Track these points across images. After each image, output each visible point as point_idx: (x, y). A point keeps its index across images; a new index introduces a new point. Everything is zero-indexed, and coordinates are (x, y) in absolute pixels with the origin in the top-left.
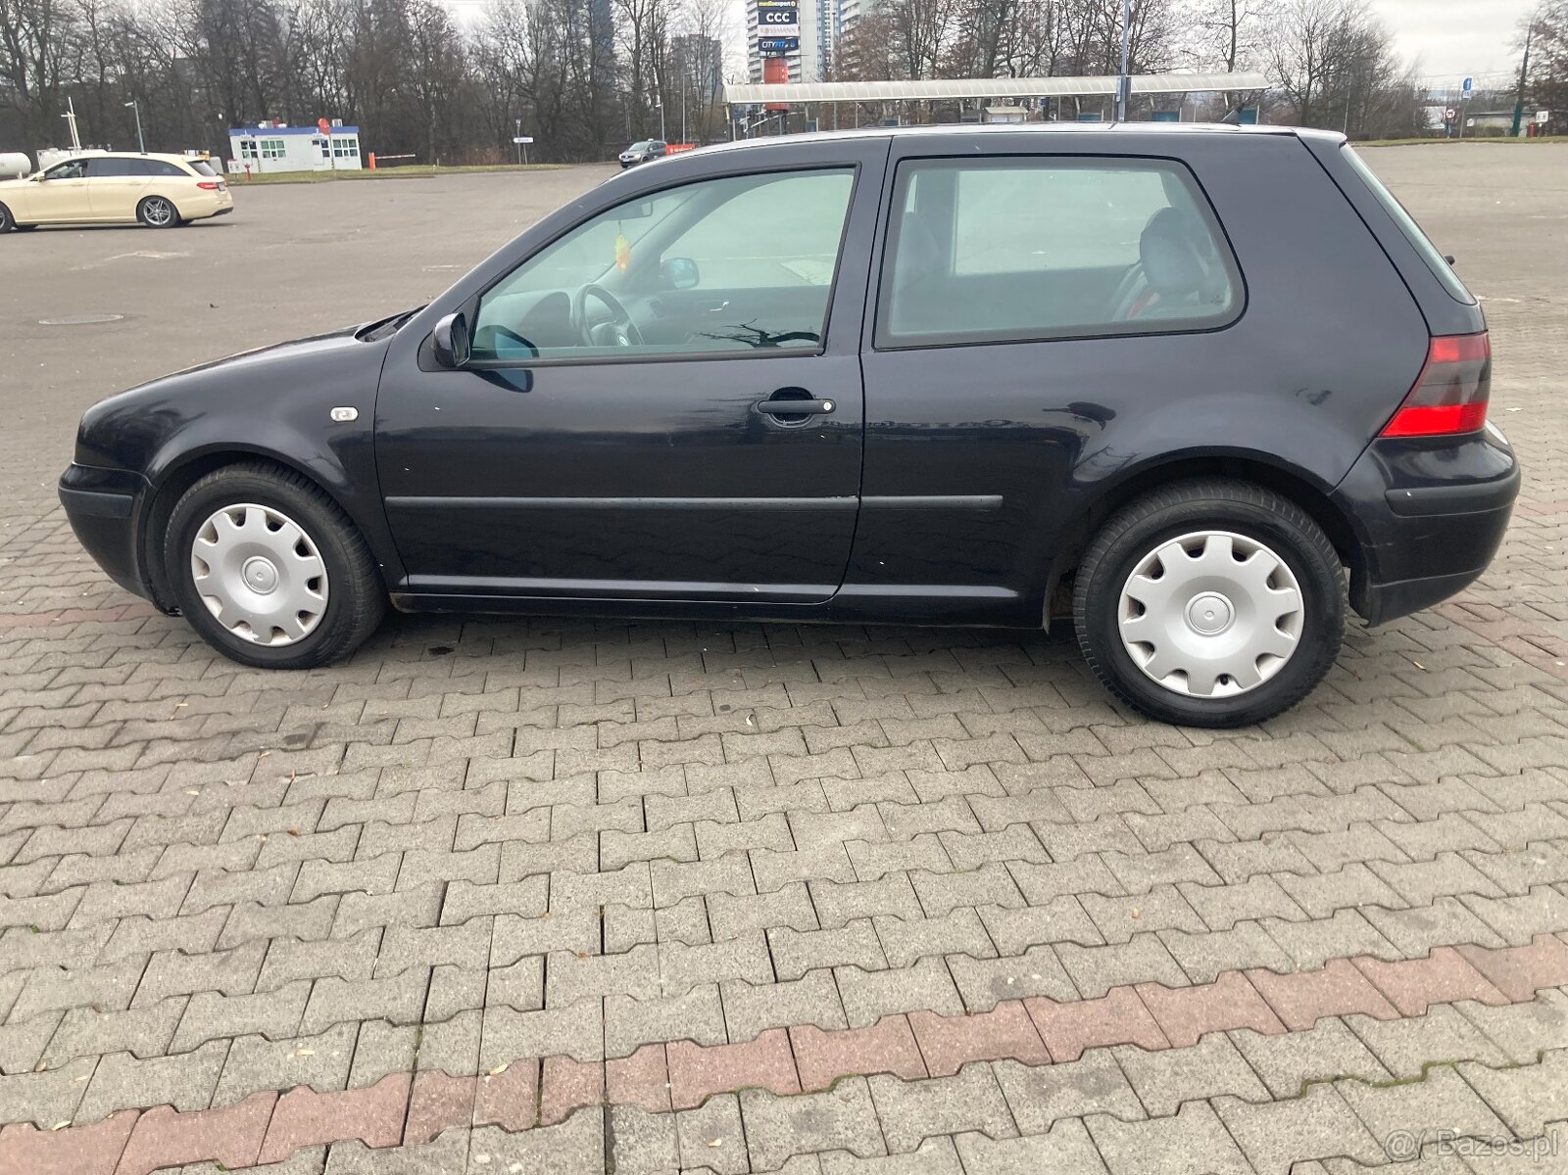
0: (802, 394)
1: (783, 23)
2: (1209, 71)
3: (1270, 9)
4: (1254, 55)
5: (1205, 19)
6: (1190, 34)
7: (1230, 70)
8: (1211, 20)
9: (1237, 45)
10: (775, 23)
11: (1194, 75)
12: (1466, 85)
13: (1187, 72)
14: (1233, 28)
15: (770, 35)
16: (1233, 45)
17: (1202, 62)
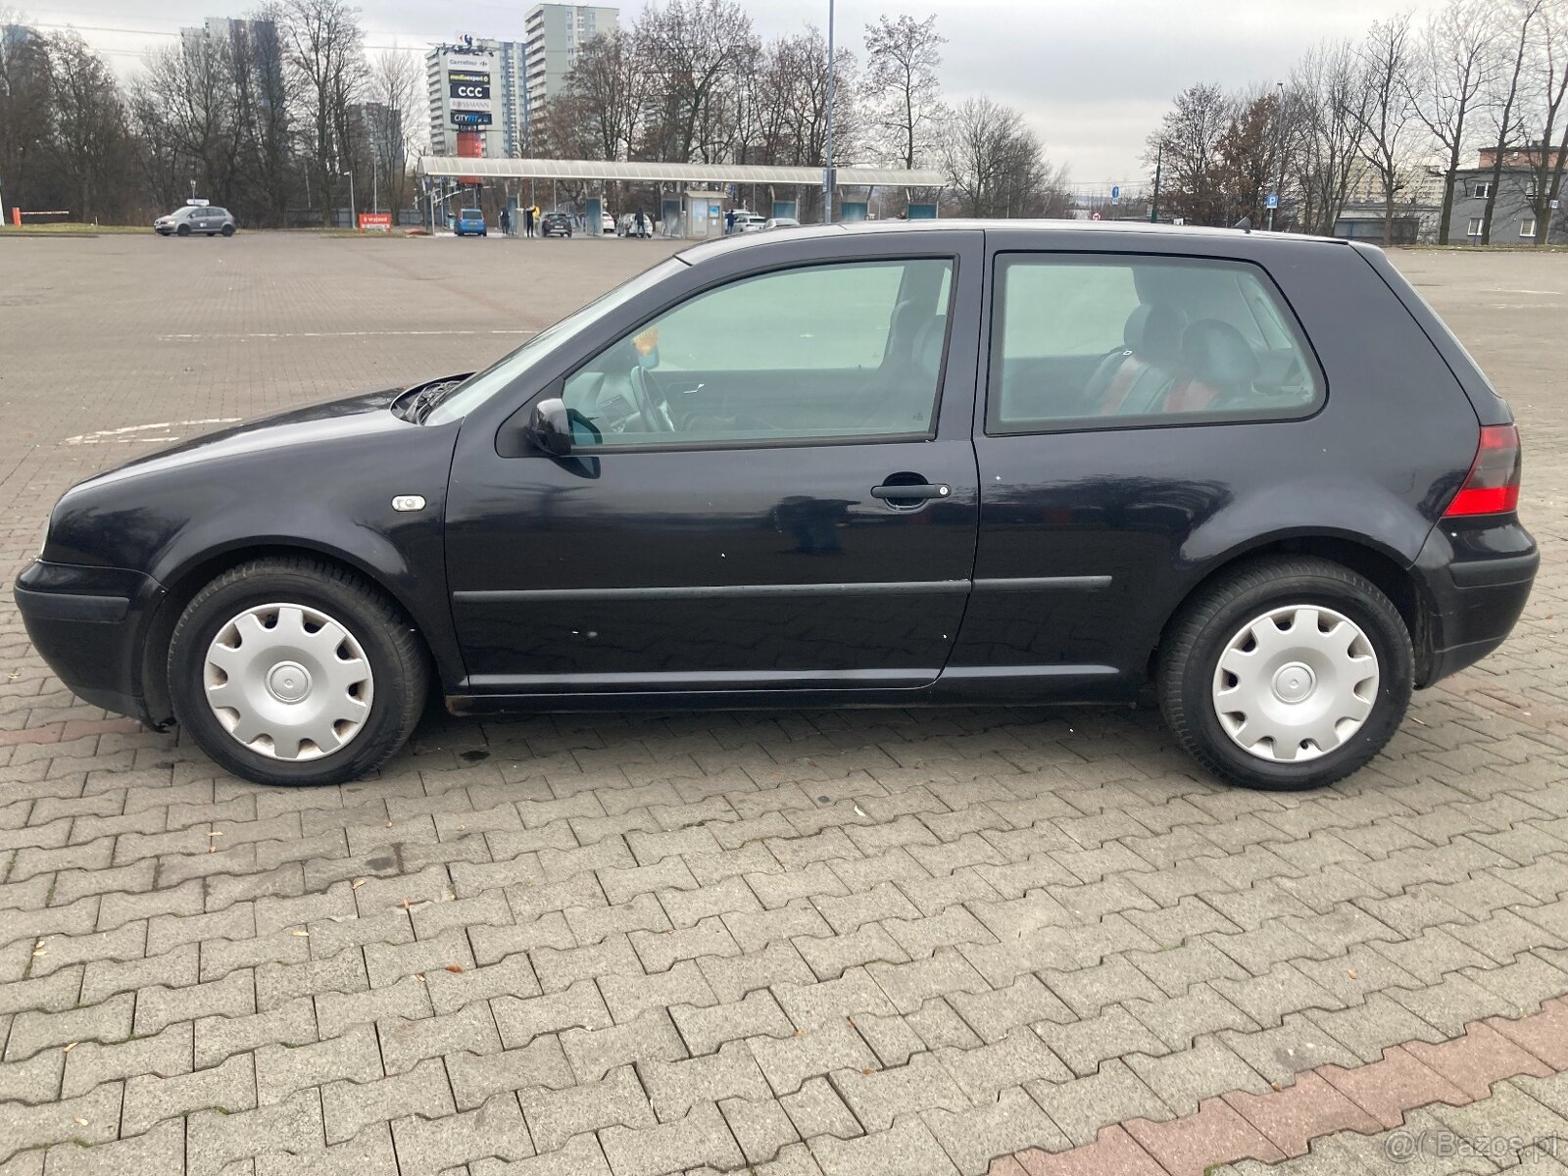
0: (916, 479)
1: (475, 97)
2: (890, 167)
3: (941, 114)
4: (927, 155)
5: (884, 120)
6: (871, 133)
7: (909, 167)
8: (889, 120)
9: (914, 144)
10: (467, 97)
11: (874, 170)
12: (1115, 192)
13: (868, 166)
14: (910, 129)
15: (462, 108)
16: (911, 145)
17: (883, 159)
